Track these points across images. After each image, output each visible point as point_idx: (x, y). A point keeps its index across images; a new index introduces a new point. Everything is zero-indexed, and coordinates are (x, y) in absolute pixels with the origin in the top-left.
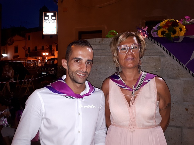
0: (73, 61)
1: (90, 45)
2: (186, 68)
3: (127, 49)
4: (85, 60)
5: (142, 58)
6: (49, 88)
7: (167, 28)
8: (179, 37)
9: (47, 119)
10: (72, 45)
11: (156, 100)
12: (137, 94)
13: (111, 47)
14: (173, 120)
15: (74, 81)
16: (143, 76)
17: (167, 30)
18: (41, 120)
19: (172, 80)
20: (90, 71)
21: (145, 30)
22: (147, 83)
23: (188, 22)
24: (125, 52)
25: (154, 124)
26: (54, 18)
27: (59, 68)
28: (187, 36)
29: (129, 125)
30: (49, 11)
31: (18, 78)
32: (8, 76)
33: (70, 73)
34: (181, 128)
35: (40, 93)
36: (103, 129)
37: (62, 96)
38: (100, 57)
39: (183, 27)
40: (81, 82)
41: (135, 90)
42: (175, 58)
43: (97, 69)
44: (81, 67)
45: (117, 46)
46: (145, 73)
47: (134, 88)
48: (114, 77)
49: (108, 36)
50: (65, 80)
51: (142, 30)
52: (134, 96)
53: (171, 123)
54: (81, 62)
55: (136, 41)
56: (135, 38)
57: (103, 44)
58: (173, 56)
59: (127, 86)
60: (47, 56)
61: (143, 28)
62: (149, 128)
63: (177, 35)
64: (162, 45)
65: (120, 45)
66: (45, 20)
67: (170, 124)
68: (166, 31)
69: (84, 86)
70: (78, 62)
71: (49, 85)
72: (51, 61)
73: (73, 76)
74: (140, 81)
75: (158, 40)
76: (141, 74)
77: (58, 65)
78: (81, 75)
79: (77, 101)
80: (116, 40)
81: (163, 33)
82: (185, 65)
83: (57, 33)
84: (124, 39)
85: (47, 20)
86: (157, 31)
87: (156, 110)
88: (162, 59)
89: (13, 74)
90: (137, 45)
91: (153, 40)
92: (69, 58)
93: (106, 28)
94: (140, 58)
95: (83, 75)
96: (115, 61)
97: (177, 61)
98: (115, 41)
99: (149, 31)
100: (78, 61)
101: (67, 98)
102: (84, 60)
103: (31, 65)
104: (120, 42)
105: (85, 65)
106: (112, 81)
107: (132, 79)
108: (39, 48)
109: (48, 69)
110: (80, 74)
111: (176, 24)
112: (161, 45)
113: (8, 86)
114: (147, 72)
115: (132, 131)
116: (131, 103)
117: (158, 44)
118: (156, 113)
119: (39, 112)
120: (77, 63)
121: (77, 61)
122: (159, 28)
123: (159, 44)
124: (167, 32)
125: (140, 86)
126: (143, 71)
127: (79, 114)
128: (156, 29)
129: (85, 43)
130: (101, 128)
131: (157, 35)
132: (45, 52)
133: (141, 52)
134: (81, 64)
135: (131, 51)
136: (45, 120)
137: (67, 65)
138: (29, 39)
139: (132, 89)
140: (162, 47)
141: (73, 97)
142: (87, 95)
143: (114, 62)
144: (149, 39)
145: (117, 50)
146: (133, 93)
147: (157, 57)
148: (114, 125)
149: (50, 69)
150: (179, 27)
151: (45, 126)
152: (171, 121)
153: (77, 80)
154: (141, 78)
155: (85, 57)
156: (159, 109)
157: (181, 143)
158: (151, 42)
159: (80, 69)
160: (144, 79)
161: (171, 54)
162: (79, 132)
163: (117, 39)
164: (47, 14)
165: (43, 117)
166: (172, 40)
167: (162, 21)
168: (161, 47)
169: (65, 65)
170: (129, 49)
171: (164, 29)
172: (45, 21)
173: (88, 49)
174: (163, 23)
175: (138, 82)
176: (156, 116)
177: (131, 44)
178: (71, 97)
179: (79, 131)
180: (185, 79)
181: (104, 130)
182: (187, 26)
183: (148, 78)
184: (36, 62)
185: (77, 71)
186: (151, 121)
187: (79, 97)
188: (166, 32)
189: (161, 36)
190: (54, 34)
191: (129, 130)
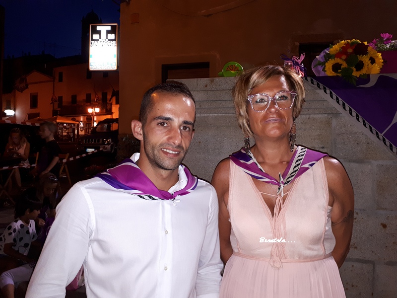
0: (154, 124)
1: (190, 93)
2: (384, 140)
3: (268, 101)
4: (179, 121)
5: (296, 119)
6: (105, 178)
7: (344, 57)
8: (368, 76)
9: (99, 242)
10: (153, 91)
11: (327, 204)
12: (288, 191)
13: (234, 96)
14: (356, 248)
15: (157, 165)
16: (299, 156)
17: (345, 62)
18: (87, 245)
19: (354, 165)
20: (188, 144)
21: (300, 61)
22: (307, 169)
23: (388, 46)
24: (263, 108)
25: (322, 252)
26: (112, 36)
27: (122, 139)
28: (385, 75)
29: (272, 255)
30: (102, 22)
31: (37, 159)
32: (18, 154)
33: (149, 149)
34: (373, 263)
35: (87, 188)
36: (214, 264)
37: (131, 194)
38: (207, 116)
39: (378, 57)
40: (169, 167)
41: (285, 184)
42: (361, 119)
43: (200, 142)
44: (170, 136)
45: (246, 95)
46: (304, 150)
47: (282, 179)
48: (240, 157)
49: (223, 74)
50: (137, 163)
51: (293, 62)
52: (282, 195)
53: (353, 254)
54: (171, 125)
55: (285, 86)
56: (283, 79)
57: (213, 89)
58: (357, 116)
59: (266, 175)
60: (97, 114)
61: (294, 58)
62: (310, 261)
63: (364, 71)
64: (333, 93)
65: (253, 93)
66: (92, 40)
67: (349, 256)
68: (341, 65)
69: (177, 175)
70: (165, 125)
71: (105, 173)
72: (106, 126)
73: (154, 154)
74: (294, 164)
75: (326, 82)
76: (296, 152)
77: (120, 132)
78: (171, 152)
79: (163, 206)
80: (245, 82)
81: (336, 67)
82: (381, 133)
83: (118, 67)
84: (262, 80)
85: (97, 40)
86: (323, 64)
87: (326, 224)
88: (334, 122)
89: (28, 152)
90: (288, 94)
91: (315, 82)
92: (147, 118)
93: (218, 56)
94: (294, 119)
95: (174, 153)
96: (241, 124)
97: (365, 125)
98: (243, 84)
99: (307, 63)
100: (164, 123)
101: (142, 199)
102: (177, 121)
103: (65, 134)
104: (253, 87)
105: (177, 131)
106: (234, 164)
107: (277, 161)
108: (81, 97)
109: (99, 141)
110: (168, 151)
111: (362, 50)
112: (331, 93)
113: (18, 176)
114: (306, 147)
115: (278, 266)
116: (276, 210)
117: (325, 92)
118: (326, 231)
119: (85, 228)
120: (161, 128)
121: (162, 124)
122: (328, 57)
123: (328, 91)
124: (344, 65)
125: (293, 176)
126: (298, 146)
127: (166, 232)
128: (322, 61)
129: (180, 87)
130: (210, 263)
131: (323, 72)
132: (93, 106)
133: (296, 108)
134: (170, 130)
135: (277, 106)
136: (95, 245)
137: (141, 132)
138: (61, 80)
139: (277, 181)
140: (334, 97)
141: (154, 197)
142: (183, 193)
143: (240, 127)
144: (306, 79)
145: (248, 103)
146: (279, 189)
147: (324, 117)
148: (239, 254)
149: (103, 141)
150: (369, 56)
151: (95, 257)
152: (351, 250)
153: (161, 162)
154: (296, 158)
155: (178, 116)
156: (330, 222)
157: (372, 294)
158: (312, 86)
159: (169, 138)
160: (302, 161)
161: (353, 110)
162: (166, 269)
163: (246, 80)
164: (98, 28)
165: (92, 237)
166: (355, 83)
167: (333, 44)
168: (332, 97)
169: (138, 133)
170: (272, 101)
171: (338, 61)
172: (93, 42)
173: (184, 99)
174: (336, 48)
175: (289, 168)
176: (326, 237)
177: (276, 91)
178: (150, 197)
179: (166, 267)
180: (380, 162)
181: (216, 267)
182: (385, 53)
183: (311, 159)
184: (74, 126)
185: (162, 145)
186: (316, 247)
187: (166, 196)
188: (342, 67)
189: (331, 75)
190: (112, 69)
191: (272, 264)
